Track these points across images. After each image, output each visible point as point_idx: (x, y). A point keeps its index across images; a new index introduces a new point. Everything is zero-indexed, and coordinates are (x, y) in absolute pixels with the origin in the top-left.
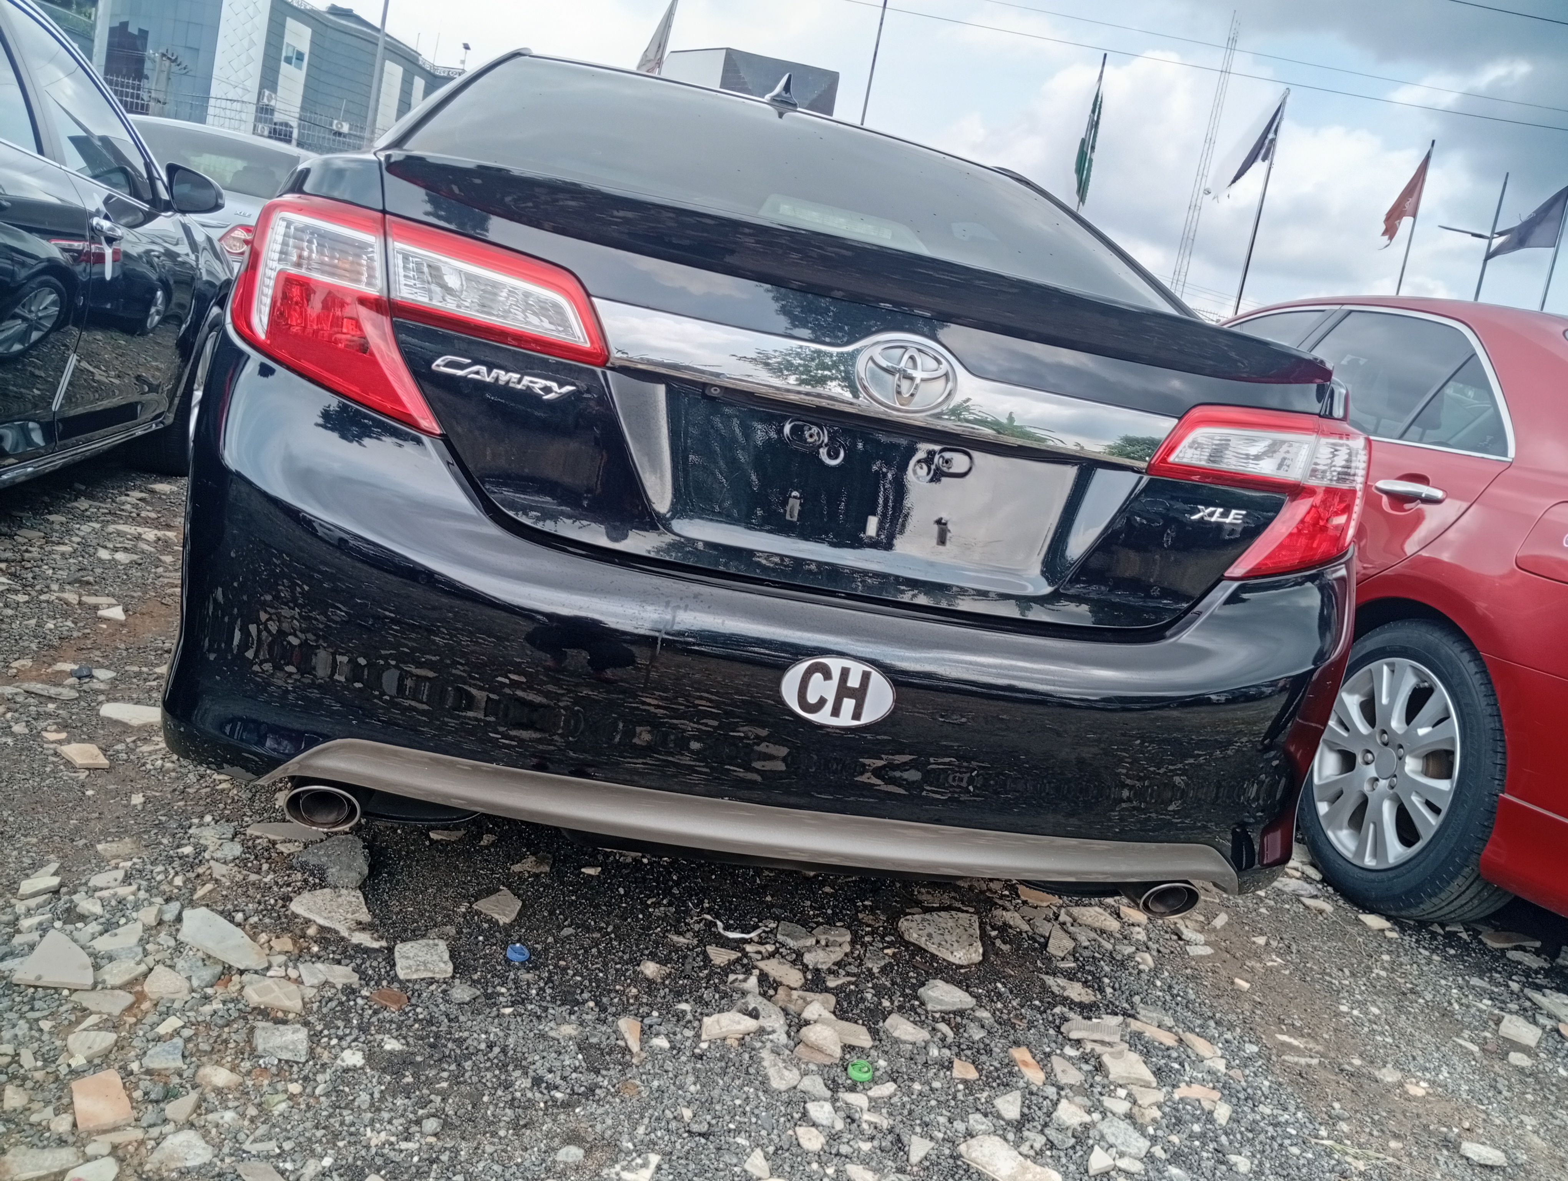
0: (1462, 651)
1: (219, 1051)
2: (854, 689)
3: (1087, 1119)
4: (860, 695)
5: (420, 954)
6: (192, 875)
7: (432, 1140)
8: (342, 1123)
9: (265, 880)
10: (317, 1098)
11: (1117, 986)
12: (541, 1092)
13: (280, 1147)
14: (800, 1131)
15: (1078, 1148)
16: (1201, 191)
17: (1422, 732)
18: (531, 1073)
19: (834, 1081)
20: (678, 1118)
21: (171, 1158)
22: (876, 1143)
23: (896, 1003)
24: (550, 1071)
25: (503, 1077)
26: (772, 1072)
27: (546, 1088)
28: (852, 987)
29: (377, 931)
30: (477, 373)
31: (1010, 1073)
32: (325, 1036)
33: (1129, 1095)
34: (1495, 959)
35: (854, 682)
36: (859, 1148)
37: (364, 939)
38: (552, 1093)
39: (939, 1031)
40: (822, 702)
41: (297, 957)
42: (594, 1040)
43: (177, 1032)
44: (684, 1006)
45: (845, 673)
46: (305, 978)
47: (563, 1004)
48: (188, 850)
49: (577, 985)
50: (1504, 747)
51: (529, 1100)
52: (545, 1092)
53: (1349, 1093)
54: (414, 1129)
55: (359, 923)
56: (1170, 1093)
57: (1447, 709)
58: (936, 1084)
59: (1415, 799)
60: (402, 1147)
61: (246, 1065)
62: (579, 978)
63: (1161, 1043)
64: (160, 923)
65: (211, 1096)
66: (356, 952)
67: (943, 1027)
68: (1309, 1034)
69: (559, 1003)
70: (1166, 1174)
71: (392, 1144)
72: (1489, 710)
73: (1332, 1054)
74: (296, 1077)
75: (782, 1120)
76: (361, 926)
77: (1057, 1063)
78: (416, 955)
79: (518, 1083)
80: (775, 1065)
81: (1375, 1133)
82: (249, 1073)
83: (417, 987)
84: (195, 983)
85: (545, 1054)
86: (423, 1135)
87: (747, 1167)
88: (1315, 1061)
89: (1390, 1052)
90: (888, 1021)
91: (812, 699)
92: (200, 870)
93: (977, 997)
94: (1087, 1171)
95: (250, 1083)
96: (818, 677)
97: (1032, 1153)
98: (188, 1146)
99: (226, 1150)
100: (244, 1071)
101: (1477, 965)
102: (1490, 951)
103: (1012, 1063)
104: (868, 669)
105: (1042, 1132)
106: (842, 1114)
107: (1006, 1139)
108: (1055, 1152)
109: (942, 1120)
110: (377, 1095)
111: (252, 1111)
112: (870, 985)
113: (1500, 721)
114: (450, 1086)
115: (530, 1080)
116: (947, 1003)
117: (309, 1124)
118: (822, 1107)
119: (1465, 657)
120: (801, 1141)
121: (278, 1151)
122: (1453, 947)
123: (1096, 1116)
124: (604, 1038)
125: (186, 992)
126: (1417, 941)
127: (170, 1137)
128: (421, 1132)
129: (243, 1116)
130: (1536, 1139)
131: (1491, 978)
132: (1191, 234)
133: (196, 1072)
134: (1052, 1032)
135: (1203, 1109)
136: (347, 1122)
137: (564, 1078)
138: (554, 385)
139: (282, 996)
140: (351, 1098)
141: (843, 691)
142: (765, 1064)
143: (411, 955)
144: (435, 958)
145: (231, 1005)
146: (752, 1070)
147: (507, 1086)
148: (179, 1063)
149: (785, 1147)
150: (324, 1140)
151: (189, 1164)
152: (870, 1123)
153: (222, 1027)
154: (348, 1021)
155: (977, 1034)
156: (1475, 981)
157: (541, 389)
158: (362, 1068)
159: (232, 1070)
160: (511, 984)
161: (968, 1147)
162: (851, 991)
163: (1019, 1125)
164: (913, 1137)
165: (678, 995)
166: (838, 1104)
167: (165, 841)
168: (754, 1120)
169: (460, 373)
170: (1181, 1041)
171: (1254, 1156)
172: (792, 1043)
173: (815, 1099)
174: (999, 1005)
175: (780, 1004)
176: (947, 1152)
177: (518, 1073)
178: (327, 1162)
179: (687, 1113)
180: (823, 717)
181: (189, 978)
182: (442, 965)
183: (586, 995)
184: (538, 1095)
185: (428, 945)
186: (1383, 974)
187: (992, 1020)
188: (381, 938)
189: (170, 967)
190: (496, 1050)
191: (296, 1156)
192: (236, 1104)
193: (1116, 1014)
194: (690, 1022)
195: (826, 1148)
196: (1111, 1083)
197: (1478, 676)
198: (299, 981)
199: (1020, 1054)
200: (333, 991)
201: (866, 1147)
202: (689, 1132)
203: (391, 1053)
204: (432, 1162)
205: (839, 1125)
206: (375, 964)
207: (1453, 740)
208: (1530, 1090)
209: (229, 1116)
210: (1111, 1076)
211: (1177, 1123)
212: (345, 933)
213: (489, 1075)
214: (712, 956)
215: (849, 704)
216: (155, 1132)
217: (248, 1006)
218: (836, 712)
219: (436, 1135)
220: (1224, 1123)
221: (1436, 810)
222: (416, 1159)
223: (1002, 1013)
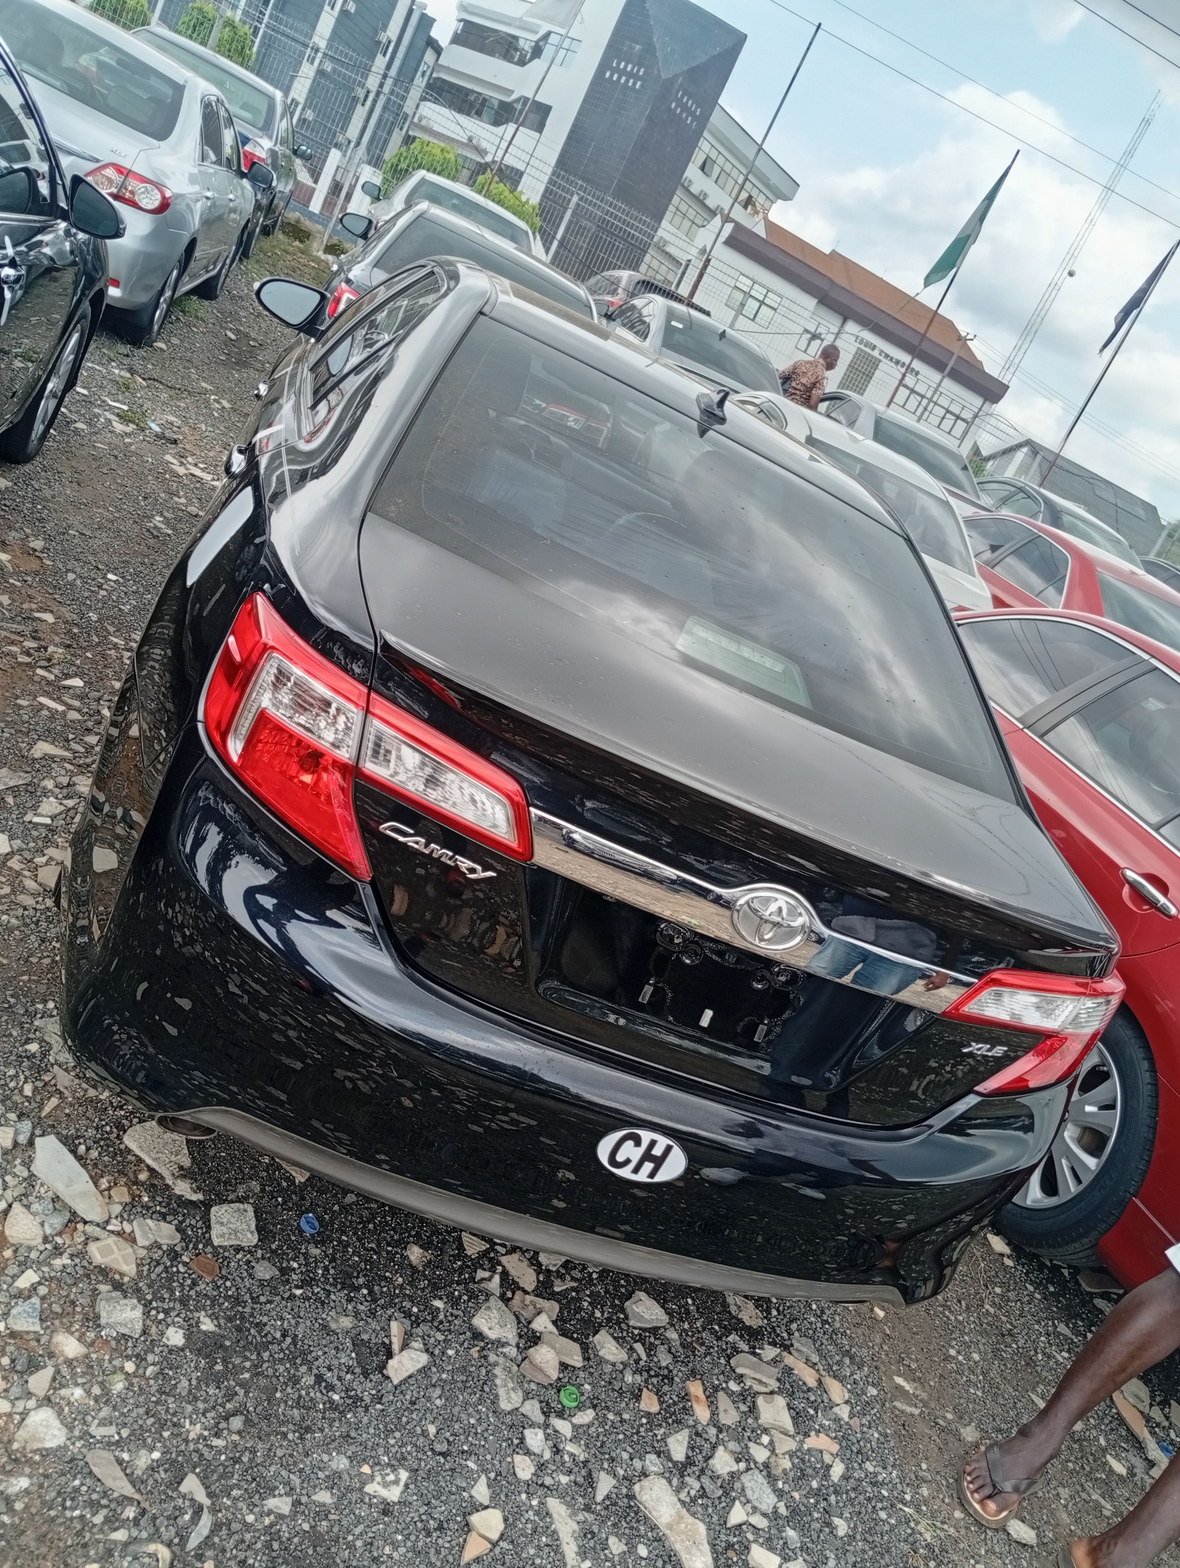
0: (1144, 1059)
1: (68, 1314)
2: (656, 1157)
3: (735, 1468)
4: (659, 1162)
5: (233, 1220)
6: (39, 1084)
7: (236, 1437)
8: (167, 1411)
9: (101, 1097)
10: (148, 1379)
11: (781, 1308)
12: (321, 1392)
13: (119, 1434)
14: (518, 1458)
15: (723, 1499)
16: (1066, 272)
17: (1089, 1109)
18: (315, 1371)
19: (548, 1404)
20: (425, 1434)
21: (34, 1438)
22: (572, 1477)
23: (606, 1315)
24: (330, 1369)
25: (292, 1372)
26: (501, 1392)
27: (325, 1388)
28: (574, 1294)
29: (196, 1180)
30: (417, 843)
31: (684, 1408)
32: (154, 1308)
33: (771, 1442)
34: (1083, 1304)
35: (657, 1151)
36: (559, 1482)
37: (183, 1189)
38: (330, 1394)
39: (636, 1352)
40: (628, 1161)
41: (132, 1209)
42: (365, 1337)
43: (34, 1288)
44: (438, 1304)
45: (653, 1143)
46: (138, 1234)
47: (342, 1288)
48: (34, 1047)
49: (355, 1266)
50: (1150, 1157)
51: (312, 1400)
52: (324, 1392)
53: (936, 1449)
54: (223, 1425)
55: (181, 1168)
56: (802, 1442)
57: (1115, 1100)
58: (626, 1416)
59: (1064, 1162)
60: (213, 1444)
61: (91, 1335)
62: (357, 1259)
63: (804, 1383)
64: (16, 1144)
65: (65, 1370)
66: (179, 1206)
67: (638, 1347)
68: (920, 1379)
69: (339, 1286)
70: (784, 1534)
71: (205, 1439)
72: (1148, 1120)
73: (932, 1405)
74: (129, 1352)
75: (504, 1444)
76: (184, 1173)
77: (723, 1399)
78: (229, 1222)
79: (303, 1380)
80: (506, 1386)
81: (947, 1500)
82: (92, 1344)
83: (226, 1254)
84: (48, 1231)
85: (326, 1349)
86: (230, 1432)
87: (473, 1492)
88: (917, 1412)
89: (978, 1408)
90: (597, 1336)
91: (620, 1158)
92: (46, 1078)
93: (669, 1313)
94: (725, 1522)
95: (94, 1356)
96: (630, 1143)
97: (688, 1500)
98: (47, 1426)
99: (77, 1433)
100: (89, 1340)
101: (1068, 1308)
102: (1082, 1294)
103: (685, 1397)
104: (671, 1143)
105: (698, 1478)
106: (550, 1443)
107: (670, 1482)
108: (705, 1501)
109: (625, 1456)
110: (194, 1382)
111: (96, 1390)
112: (588, 1292)
113: (1154, 1134)
114: (252, 1378)
115: (313, 1378)
116: (646, 1321)
117: (142, 1411)
118: (536, 1434)
119: (1145, 1065)
120: (517, 1469)
121: (117, 1437)
122: (1053, 1284)
123: (742, 1466)
124: (374, 1335)
125: (40, 1240)
126: (1027, 1274)
127: (32, 1413)
128: (228, 1429)
129: (88, 1392)
130: (1064, 1516)
131: (1075, 1324)
132: (1043, 313)
133: (51, 1337)
134: (722, 1361)
135: (823, 1462)
136: (171, 1411)
137: (340, 1379)
138: (479, 868)
139: (120, 1259)
140: (173, 1382)
141: (647, 1156)
142: (498, 1382)
143: (225, 1220)
144: (244, 1226)
145: (77, 1261)
146: (486, 1389)
147: (295, 1381)
148: (37, 1328)
149: (504, 1474)
150: (153, 1430)
151: (48, 1445)
152: (572, 1455)
153: (70, 1286)
154: (172, 1291)
155: (665, 1360)
156: (1062, 1328)
157: (468, 869)
158: (182, 1350)
159: (79, 1340)
160: (302, 1258)
161: (642, 1488)
162: (572, 1298)
163: (682, 1468)
164: (602, 1473)
165: (435, 1287)
166: (548, 1431)
167: (15, 1033)
168: (483, 1443)
169: (401, 839)
170: (820, 1382)
171: (852, 1518)
172: (520, 1358)
173: (532, 1425)
174: (686, 1326)
175: (515, 1309)
176: (624, 1491)
177: (304, 1369)
178: (156, 1455)
179: (432, 1430)
180: (625, 1173)
181: (42, 1224)
182: (249, 1235)
183: (361, 1280)
184: (318, 1394)
185: (239, 1210)
186: (992, 1310)
187: (678, 1343)
188: (199, 1189)
189: (25, 1206)
190: (289, 1340)
191: (132, 1446)
192: (84, 1380)
193: (775, 1346)
194: (441, 1322)
195: (534, 1478)
196: (759, 1426)
197: (1149, 1087)
198: (131, 1239)
199: (695, 1388)
200: (160, 1252)
201: (564, 1479)
202: (432, 1450)
203: (205, 1333)
204: (235, 1463)
205: (547, 1455)
206: (193, 1222)
207: (1111, 1130)
208: (1072, 1458)
209: (78, 1392)
210: (760, 1421)
211: (801, 1476)
212: (169, 1182)
213: (282, 1369)
214: (466, 1244)
215: (648, 1166)
216: (20, 1406)
217: (90, 1263)
218: (636, 1170)
219: (239, 1433)
220: (836, 1480)
221: (1079, 1181)
222: (223, 1457)
223: (687, 1335)
